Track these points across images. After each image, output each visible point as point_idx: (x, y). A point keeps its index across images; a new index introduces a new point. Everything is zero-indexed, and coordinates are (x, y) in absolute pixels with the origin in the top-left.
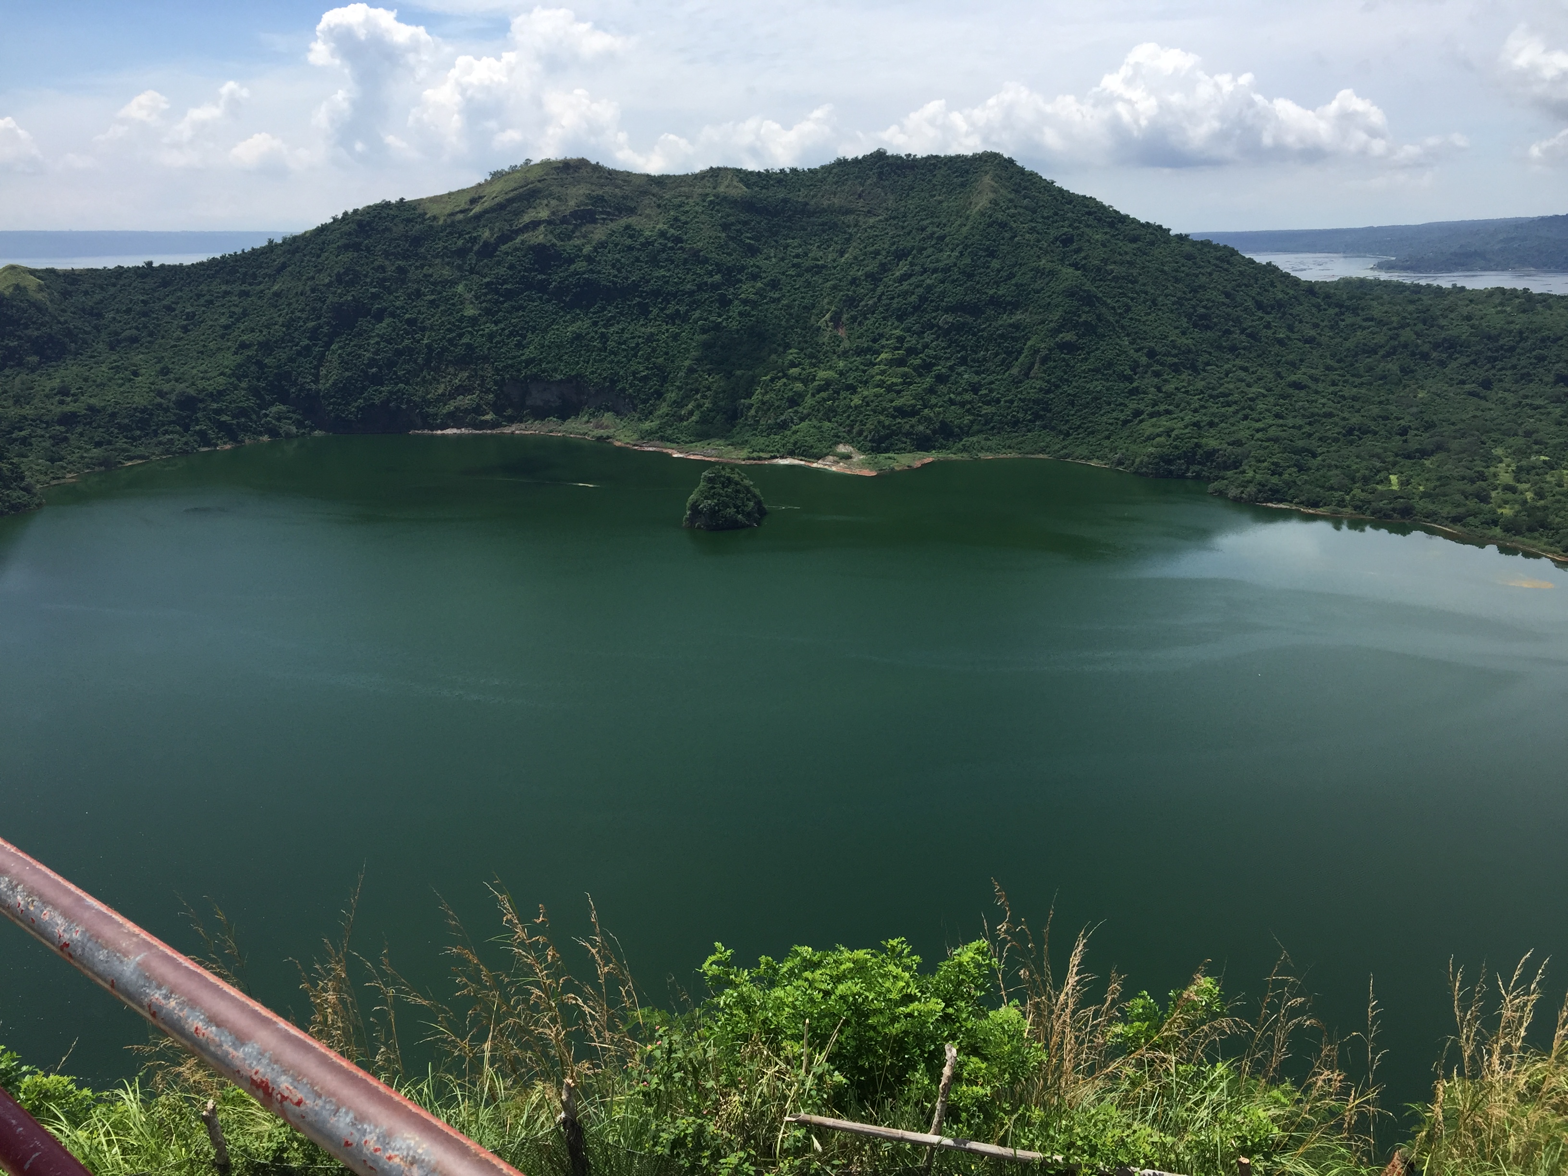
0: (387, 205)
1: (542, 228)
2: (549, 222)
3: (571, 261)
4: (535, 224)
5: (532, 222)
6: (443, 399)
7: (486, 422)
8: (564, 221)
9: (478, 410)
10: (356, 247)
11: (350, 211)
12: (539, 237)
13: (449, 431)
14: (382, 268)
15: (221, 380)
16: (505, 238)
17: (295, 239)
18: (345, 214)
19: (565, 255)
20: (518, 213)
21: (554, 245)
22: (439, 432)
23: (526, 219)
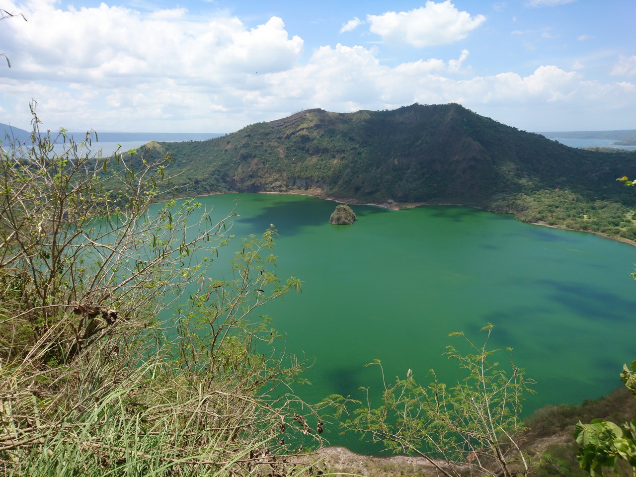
4: (303, 129)
6: (271, 183)
7: (283, 190)
8: (311, 128)
9: (280, 186)
11: (249, 125)
12: (304, 132)
13: (272, 193)
16: (293, 133)
22: (269, 193)
23: (300, 127)
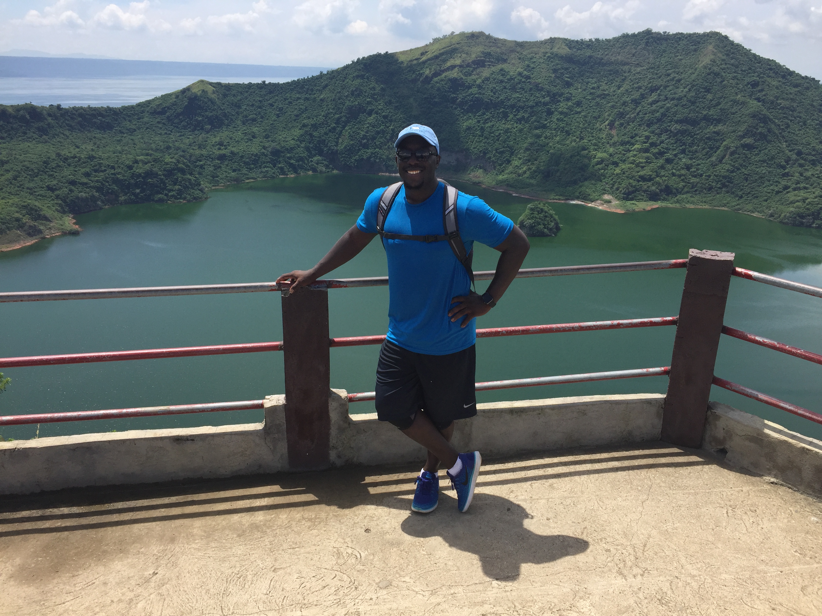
0: (379, 55)
1: (456, 69)
2: (461, 66)
3: (470, 87)
4: (453, 67)
5: (452, 66)
8: (468, 65)
10: (362, 77)
11: (361, 58)
12: (454, 74)
14: (374, 88)
15: (292, 142)
16: (436, 74)
17: (333, 72)
18: (358, 59)
19: (467, 84)
20: (445, 61)
21: (462, 78)
22: (394, 175)
23: (449, 64)
